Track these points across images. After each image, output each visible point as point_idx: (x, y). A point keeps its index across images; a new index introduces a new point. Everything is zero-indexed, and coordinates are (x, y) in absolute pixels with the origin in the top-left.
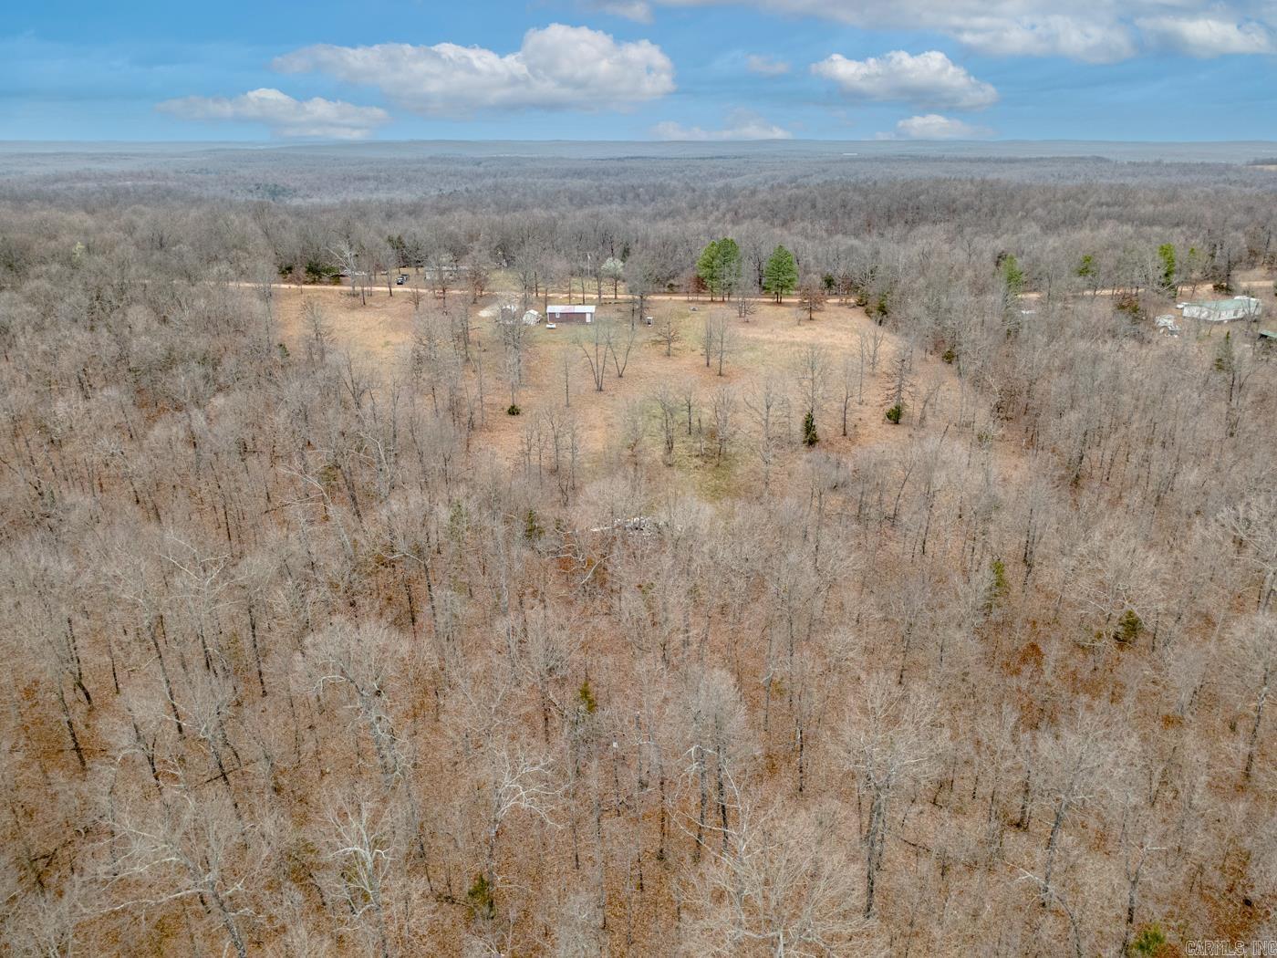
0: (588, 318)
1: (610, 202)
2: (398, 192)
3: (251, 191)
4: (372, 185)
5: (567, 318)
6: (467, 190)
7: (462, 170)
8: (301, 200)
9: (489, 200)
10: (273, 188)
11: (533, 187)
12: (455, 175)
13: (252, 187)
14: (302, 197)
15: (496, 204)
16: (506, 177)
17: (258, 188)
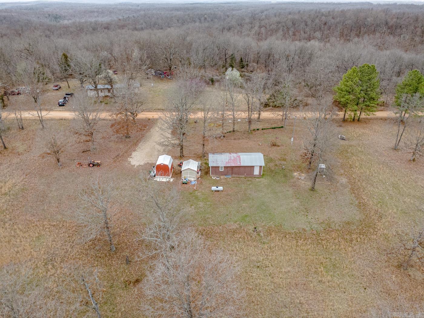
0: (256, 172)
1: (195, 22)
2: (106, 17)
3: (46, 17)
4: (96, 14)
5: (232, 170)
6: (134, 17)
7: (131, 8)
8: (67, 21)
9: (142, 21)
10: (55, 16)
11: (160, 15)
12: (129, 10)
13: (47, 16)
14: (67, 20)
15: (145, 23)
16: (149, 11)
17: (49, 16)
